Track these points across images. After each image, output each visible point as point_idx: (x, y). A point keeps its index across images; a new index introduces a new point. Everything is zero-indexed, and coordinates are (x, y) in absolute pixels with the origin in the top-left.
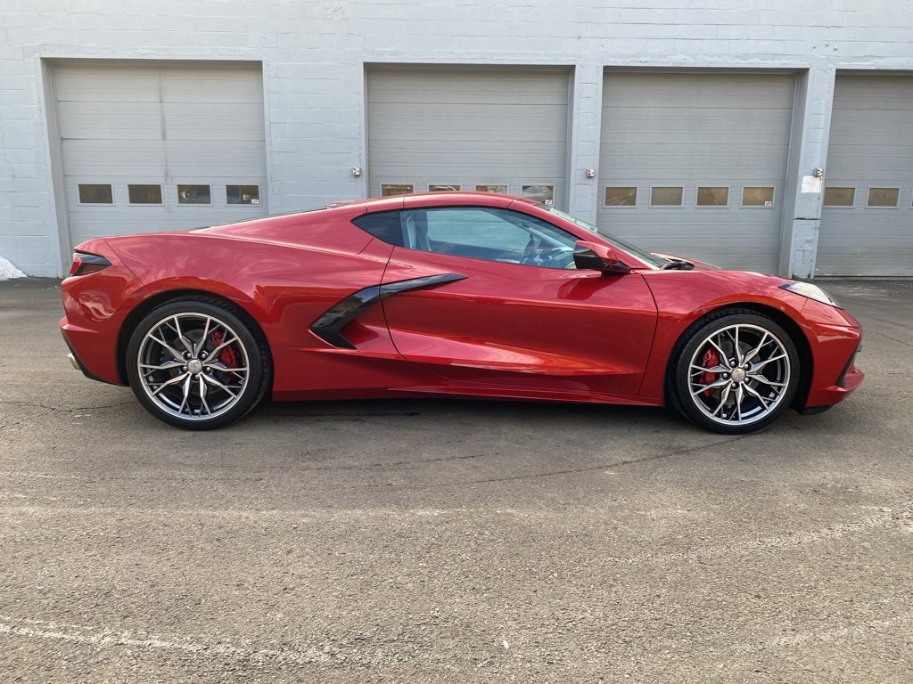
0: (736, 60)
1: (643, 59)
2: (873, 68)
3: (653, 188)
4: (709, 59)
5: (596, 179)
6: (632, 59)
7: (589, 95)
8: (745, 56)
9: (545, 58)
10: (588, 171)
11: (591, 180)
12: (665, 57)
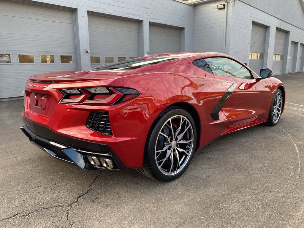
0: (126, 15)
1: (99, 10)
2: (156, 22)
3: (105, 57)
4: (119, 13)
5: (89, 53)
6: (96, 9)
7: (83, 21)
8: (128, 14)
9: (66, 4)
10: (86, 50)
11: (88, 54)
12: (106, 10)
